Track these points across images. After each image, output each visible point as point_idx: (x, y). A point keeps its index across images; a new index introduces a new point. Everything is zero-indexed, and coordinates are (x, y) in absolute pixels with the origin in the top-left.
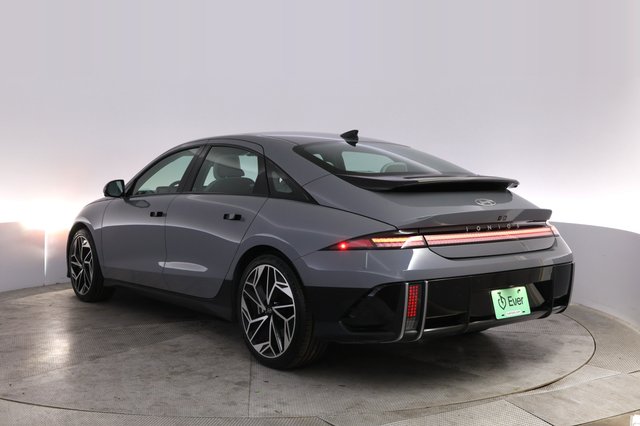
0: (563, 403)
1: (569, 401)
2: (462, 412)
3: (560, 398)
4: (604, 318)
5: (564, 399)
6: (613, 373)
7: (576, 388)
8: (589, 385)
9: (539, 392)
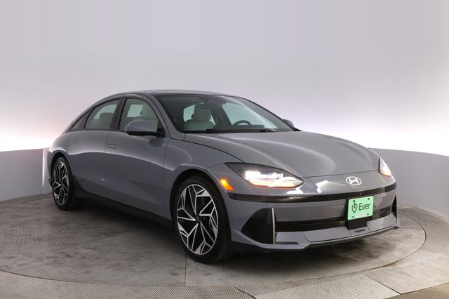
0: (404, 276)
1: (408, 275)
2: (333, 282)
3: (401, 273)
4: (432, 217)
5: (404, 274)
6: (437, 255)
7: (412, 266)
8: (421, 264)
9: (387, 268)
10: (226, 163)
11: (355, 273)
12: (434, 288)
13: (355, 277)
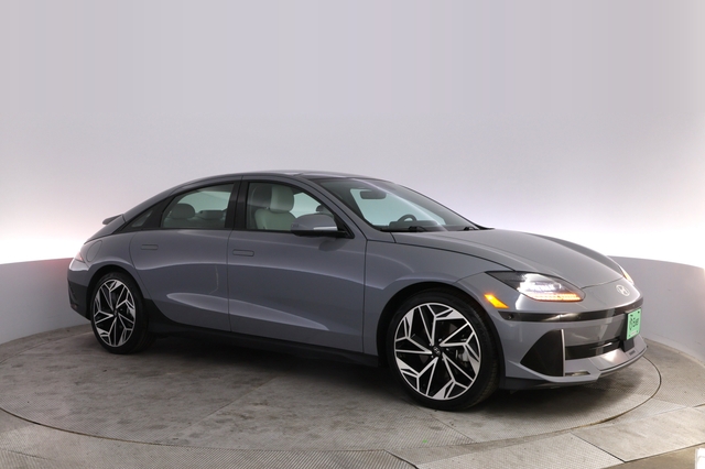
0: (629, 436)
1: (635, 435)
2: (528, 445)
3: (625, 431)
4: (670, 352)
5: (629, 433)
6: (677, 406)
7: (641, 422)
8: (654, 419)
9: (605, 425)
10: (486, 272)
11: (560, 432)
12: (673, 453)
13: (560, 438)
